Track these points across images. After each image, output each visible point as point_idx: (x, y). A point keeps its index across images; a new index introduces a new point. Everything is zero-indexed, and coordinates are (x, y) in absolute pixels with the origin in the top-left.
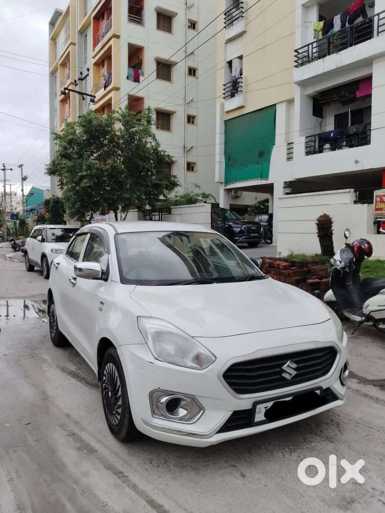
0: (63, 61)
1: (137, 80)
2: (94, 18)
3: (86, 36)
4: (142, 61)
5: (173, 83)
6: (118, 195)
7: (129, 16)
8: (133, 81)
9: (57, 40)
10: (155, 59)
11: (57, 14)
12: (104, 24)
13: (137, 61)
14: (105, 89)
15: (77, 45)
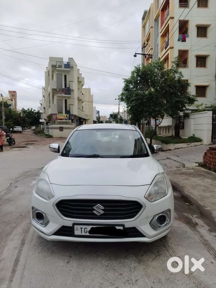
0: (147, 38)
1: (184, 40)
2: (161, 10)
3: (158, 21)
4: (187, 28)
5: (208, 38)
6: (153, 109)
7: (180, 4)
8: (182, 41)
9: (146, 27)
10: (196, 26)
11: (145, 13)
12: (166, 13)
13: (185, 29)
14: (166, 49)
15: (153, 27)
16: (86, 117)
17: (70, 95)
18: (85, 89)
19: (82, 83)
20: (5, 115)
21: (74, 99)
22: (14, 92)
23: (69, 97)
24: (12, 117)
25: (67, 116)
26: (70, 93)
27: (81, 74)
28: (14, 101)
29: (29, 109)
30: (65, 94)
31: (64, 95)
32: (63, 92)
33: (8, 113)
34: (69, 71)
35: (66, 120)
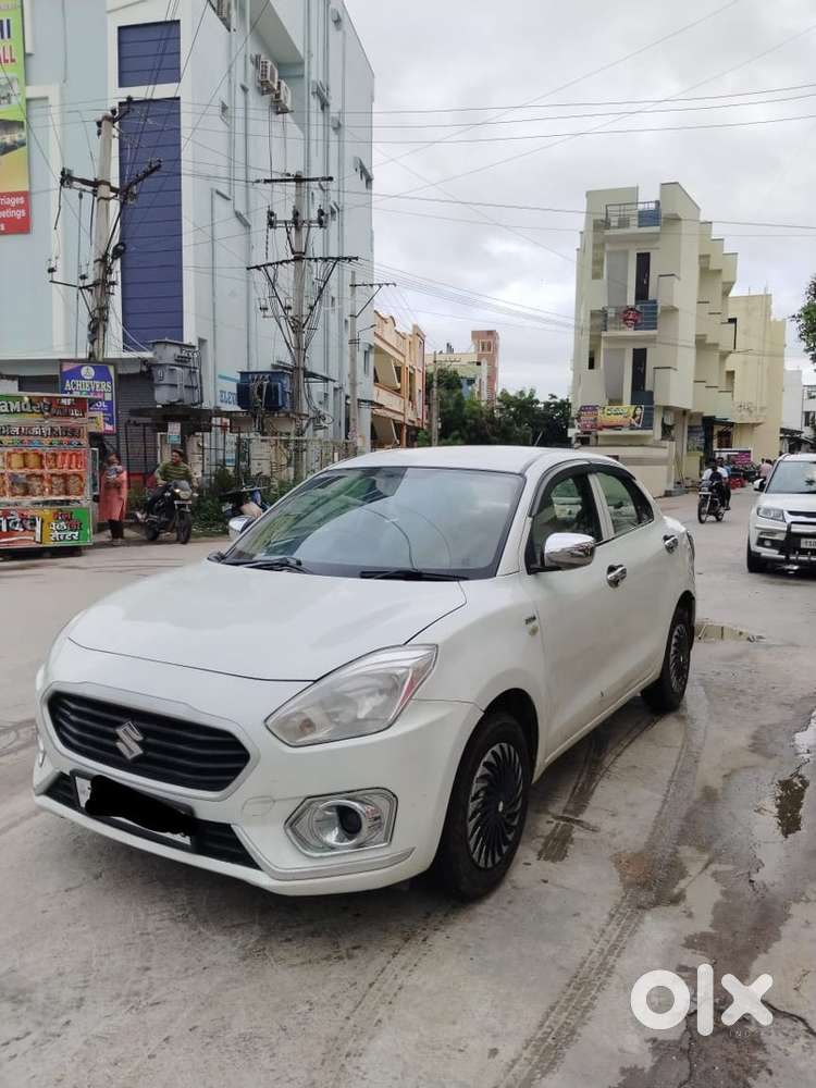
16: (745, 413)
17: (655, 328)
18: (748, 299)
19: (725, 278)
20: (441, 415)
21: (676, 345)
22: (491, 333)
23: (652, 340)
24: (465, 423)
25: (639, 411)
26: (656, 324)
27: (722, 240)
28: (484, 366)
29: (522, 393)
30: (637, 327)
31: (630, 332)
32: (625, 319)
33: (452, 408)
34: (655, 237)
35: (632, 427)
